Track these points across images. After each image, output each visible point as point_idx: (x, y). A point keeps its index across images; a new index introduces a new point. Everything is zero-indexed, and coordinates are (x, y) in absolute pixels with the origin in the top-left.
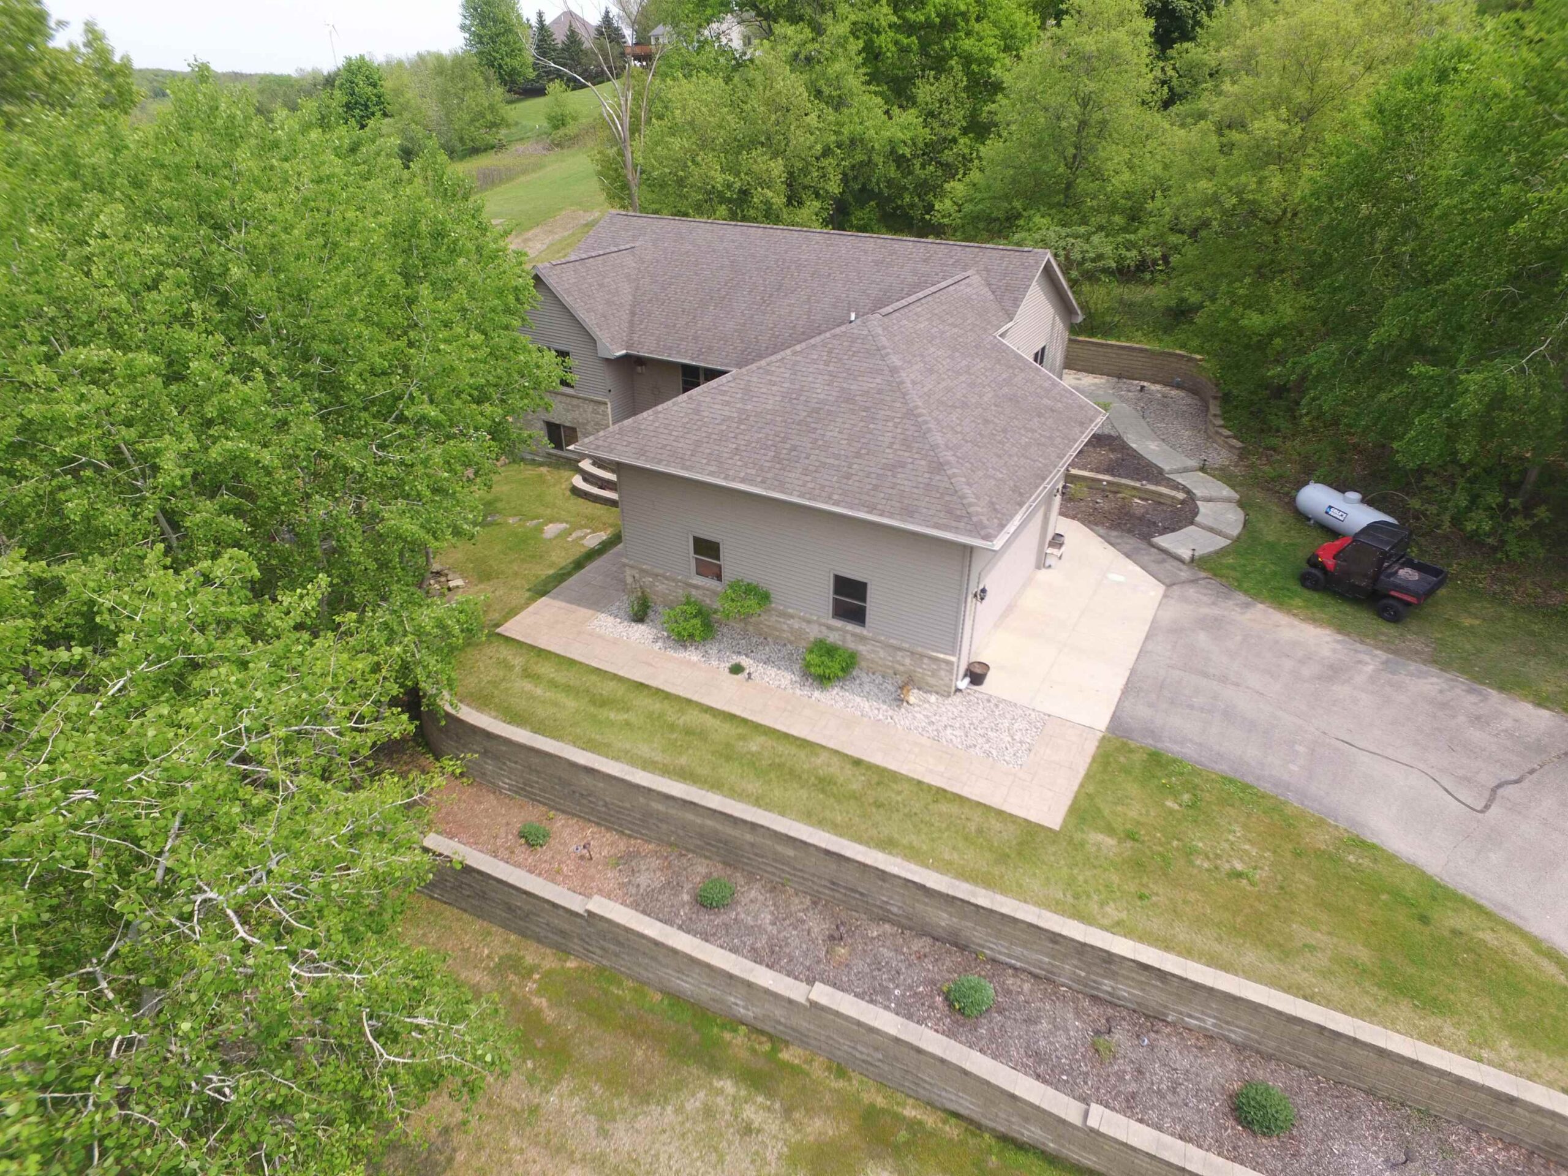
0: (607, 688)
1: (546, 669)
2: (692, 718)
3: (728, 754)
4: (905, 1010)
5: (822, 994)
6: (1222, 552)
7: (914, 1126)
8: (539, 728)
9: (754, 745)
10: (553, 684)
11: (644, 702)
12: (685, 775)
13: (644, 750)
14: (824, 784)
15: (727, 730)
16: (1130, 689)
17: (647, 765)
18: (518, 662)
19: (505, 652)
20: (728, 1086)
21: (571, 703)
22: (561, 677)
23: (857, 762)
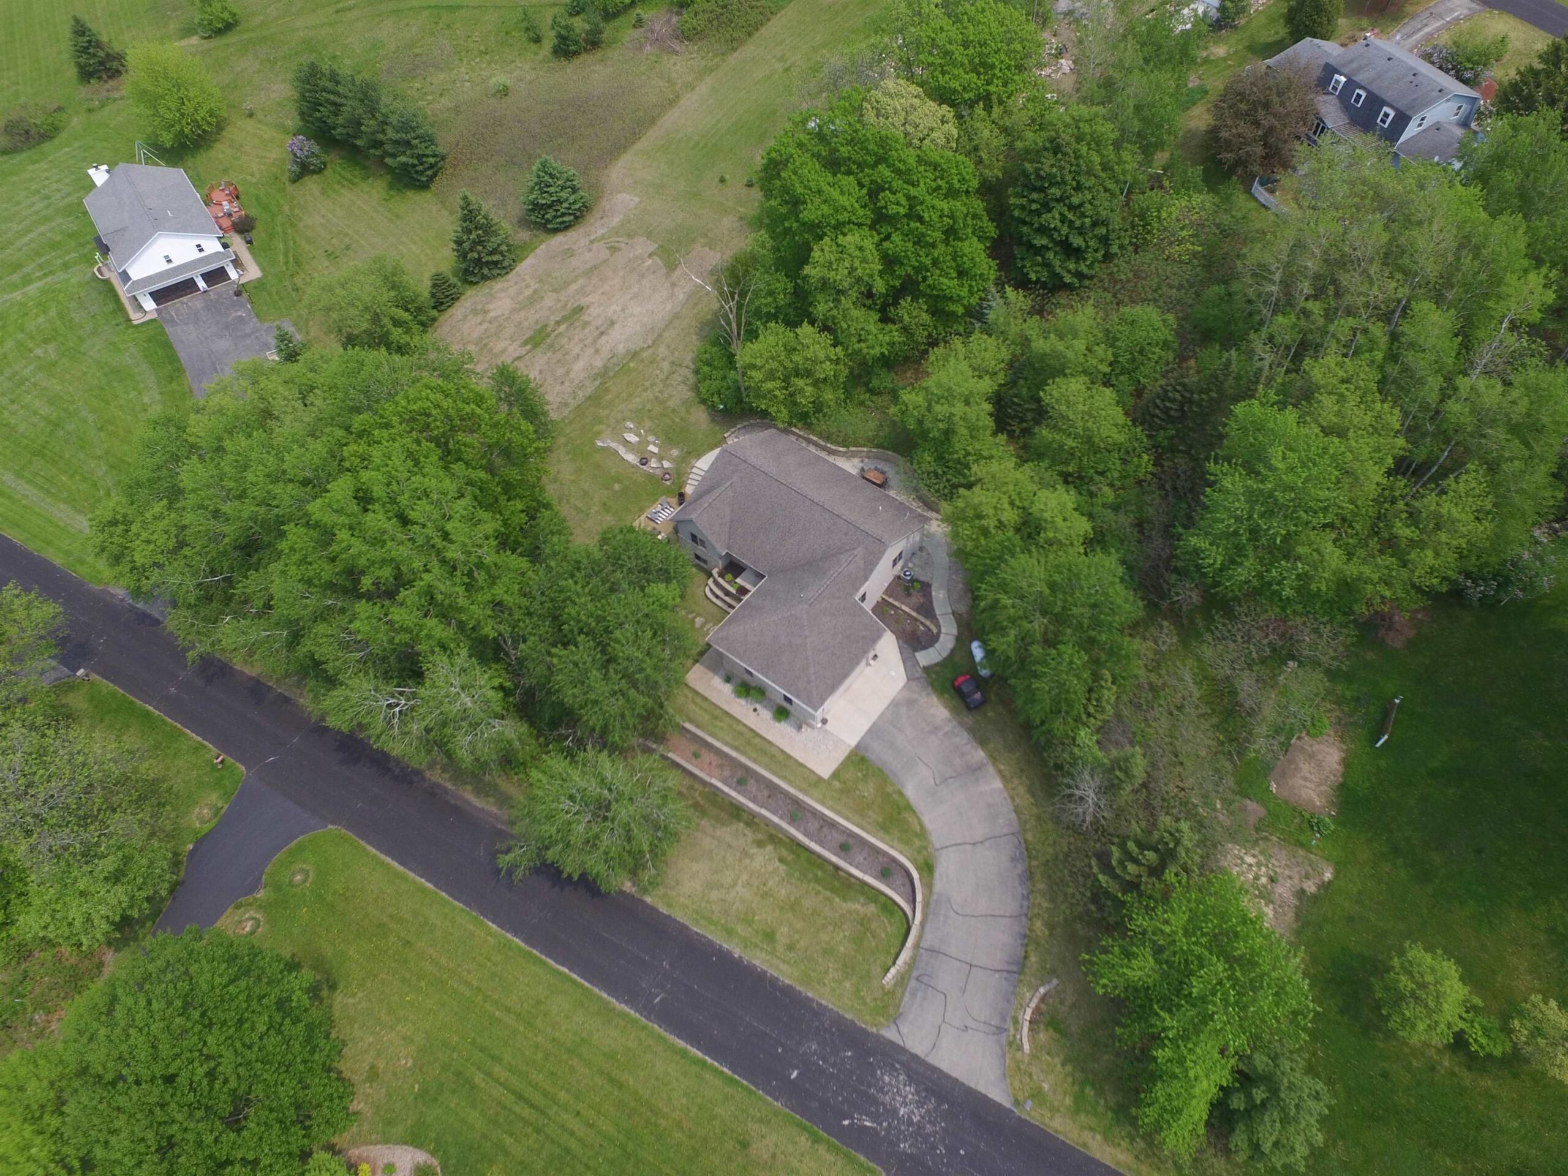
0: (717, 712)
1: (698, 700)
2: (739, 728)
3: (748, 743)
4: (781, 818)
5: (763, 811)
6: (937, 664)
8: (698, 726)
9: (757, 741)
10: (701, 708)
11: (727, 720)
12: (736, 748)
13: (727, 738)
14: (773, 756)
15: (749, 735)
16: (869, 731)
17: (727, 744)
18: (690, 695)
19: (686, 691)
20: (742, 825)
21: (707, 717)
22: (705, 705)
23: (782, 751)
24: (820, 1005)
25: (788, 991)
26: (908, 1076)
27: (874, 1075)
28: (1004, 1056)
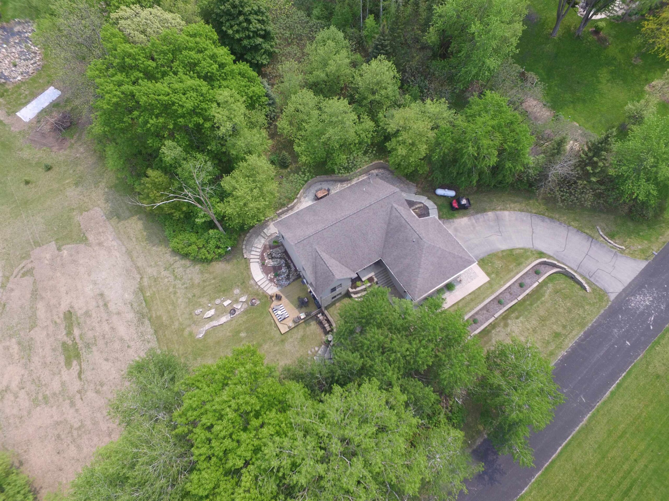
4: (501, 309)
6: (439, 213)
7: (505, 315)
9: (461, 304)
14: (472, 300)
20: (493, 331)
23: (470, 294)
24: (595, 322)
25: (587, 335)
26: (632, 296)
27: (631, 310)
28: (627, 257)
